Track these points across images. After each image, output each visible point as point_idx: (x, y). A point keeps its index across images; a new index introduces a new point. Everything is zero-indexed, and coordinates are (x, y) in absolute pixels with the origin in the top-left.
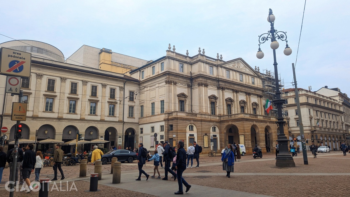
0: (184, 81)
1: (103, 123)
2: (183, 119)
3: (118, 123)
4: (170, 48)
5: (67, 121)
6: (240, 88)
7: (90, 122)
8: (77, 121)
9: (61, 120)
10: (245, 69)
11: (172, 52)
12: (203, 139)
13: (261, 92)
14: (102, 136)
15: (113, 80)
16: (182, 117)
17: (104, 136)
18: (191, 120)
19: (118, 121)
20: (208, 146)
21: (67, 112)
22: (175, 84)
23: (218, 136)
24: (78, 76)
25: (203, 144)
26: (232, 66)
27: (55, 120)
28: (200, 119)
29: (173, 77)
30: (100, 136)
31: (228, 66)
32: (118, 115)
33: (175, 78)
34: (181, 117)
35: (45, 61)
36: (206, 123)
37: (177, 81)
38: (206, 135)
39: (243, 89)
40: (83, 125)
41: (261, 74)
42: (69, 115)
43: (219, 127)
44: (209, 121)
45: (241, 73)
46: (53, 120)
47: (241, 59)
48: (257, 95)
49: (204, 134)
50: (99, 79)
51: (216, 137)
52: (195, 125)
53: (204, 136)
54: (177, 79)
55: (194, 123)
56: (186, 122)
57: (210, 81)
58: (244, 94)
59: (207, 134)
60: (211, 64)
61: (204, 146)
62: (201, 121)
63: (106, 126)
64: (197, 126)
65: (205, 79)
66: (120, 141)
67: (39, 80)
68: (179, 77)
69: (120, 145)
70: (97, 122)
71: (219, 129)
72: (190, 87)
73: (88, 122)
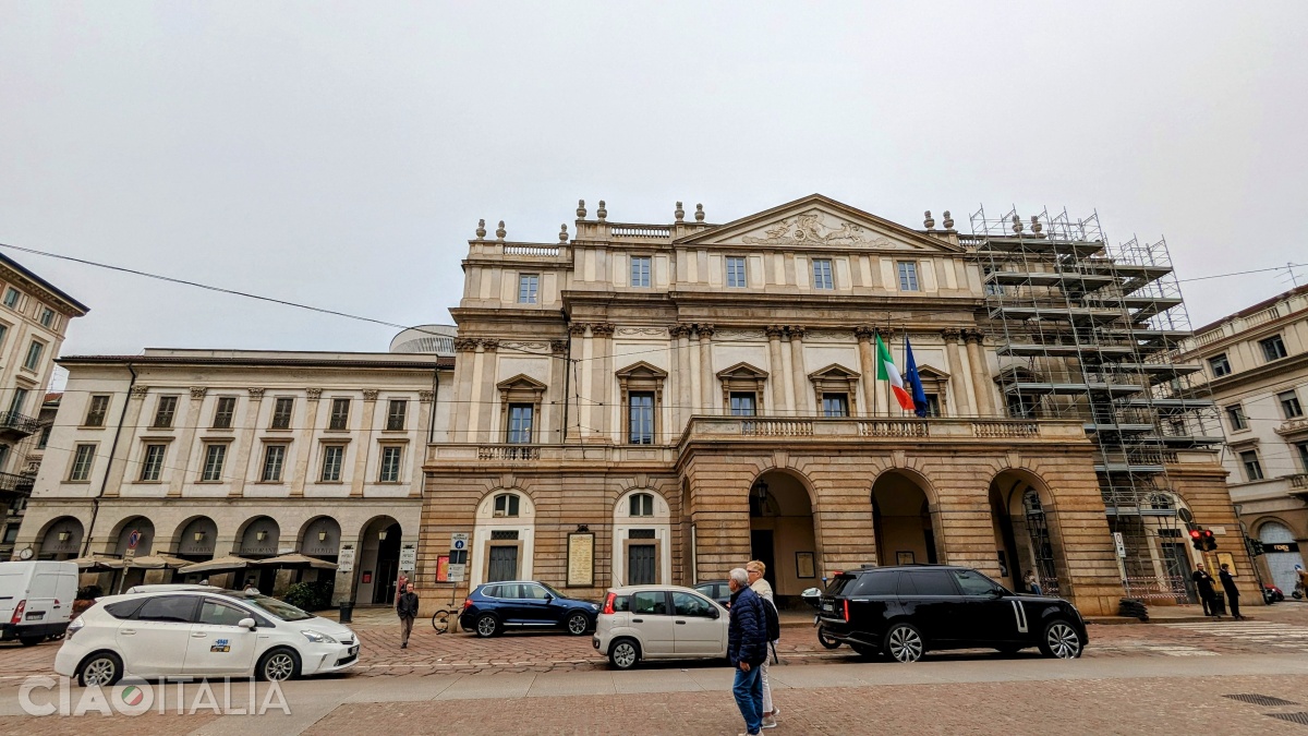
0: (534, 333)
1: (355, 504)
2: (459, 473)
3: (405, 504)
4: (482, 233)
5: (250, 504)
6: (813, 314)
7: (314, 504)
8: (280, 504)
9: (235, 504)
10: (849, 231)
11: (493, 244)
12: (564, 549)
13: (969, 317)
14: (348, 544)
15: (401, 375)
16: (456, 465)
17: (355, 545)
18: (502, 473)
19: (406, 495)
20: (594, 581)
21: (255, 480)
22: (491, 346)
23: (664, 537)
24: (296, 379)
25: (563, 570)
26: (765, 236)
27: (218, 504)
28: (558, 465)
29: (483, 327)
30: (342, 545)
31: (741, 237)
32: (408, 479)
33: (492, 328)
34: (449, 464)
35: (217, 355)
36: (588, 481)
37: (495, 337)
38: (583, 529)
39: (836, 317)
40: (296, 513)
41: (962, 237)
42: (260, 487)
43: (669, 495)
44: (606, 473)
45: (822, 255)
46: (214, 504)
47: (817, 199)
48: (941, 331)
49: (575, 528)
50: (355, 380)
51: (653, 537)
52: (524, 491)
53: (569, 535)
54: (502, 328)
55: (519, 484)
56: (478, 481)
57: (630, 310)
58: (847, 340)
59: (591, 528)
60: (637, 249)
61: (567, 581)
62: (561, 473)
63: (366, 514)
64: (536, 495)
65: (595, 306)
66: (407, 559)
67: (196, 403)
68: (510, 323)
69: (406, 572)
70: (336, 504)
71: (670, 505)
72: (561, 348)
73: (310, 504)
